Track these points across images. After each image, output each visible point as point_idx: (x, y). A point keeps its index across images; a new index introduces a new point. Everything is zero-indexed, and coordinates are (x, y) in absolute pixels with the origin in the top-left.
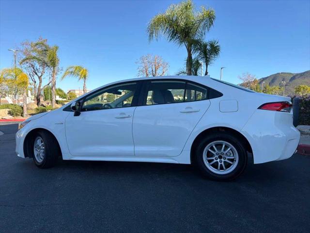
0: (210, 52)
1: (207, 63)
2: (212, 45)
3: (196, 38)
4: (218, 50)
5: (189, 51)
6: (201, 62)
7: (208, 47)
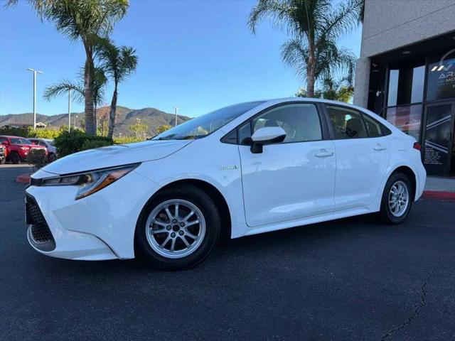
0: (122, 62)
1: (117, 77)
2: (126, 54)
3: (101, 35)
4: (135, 63)
5: (89, 54)
6: (109, 75)
7: (120, 55)
